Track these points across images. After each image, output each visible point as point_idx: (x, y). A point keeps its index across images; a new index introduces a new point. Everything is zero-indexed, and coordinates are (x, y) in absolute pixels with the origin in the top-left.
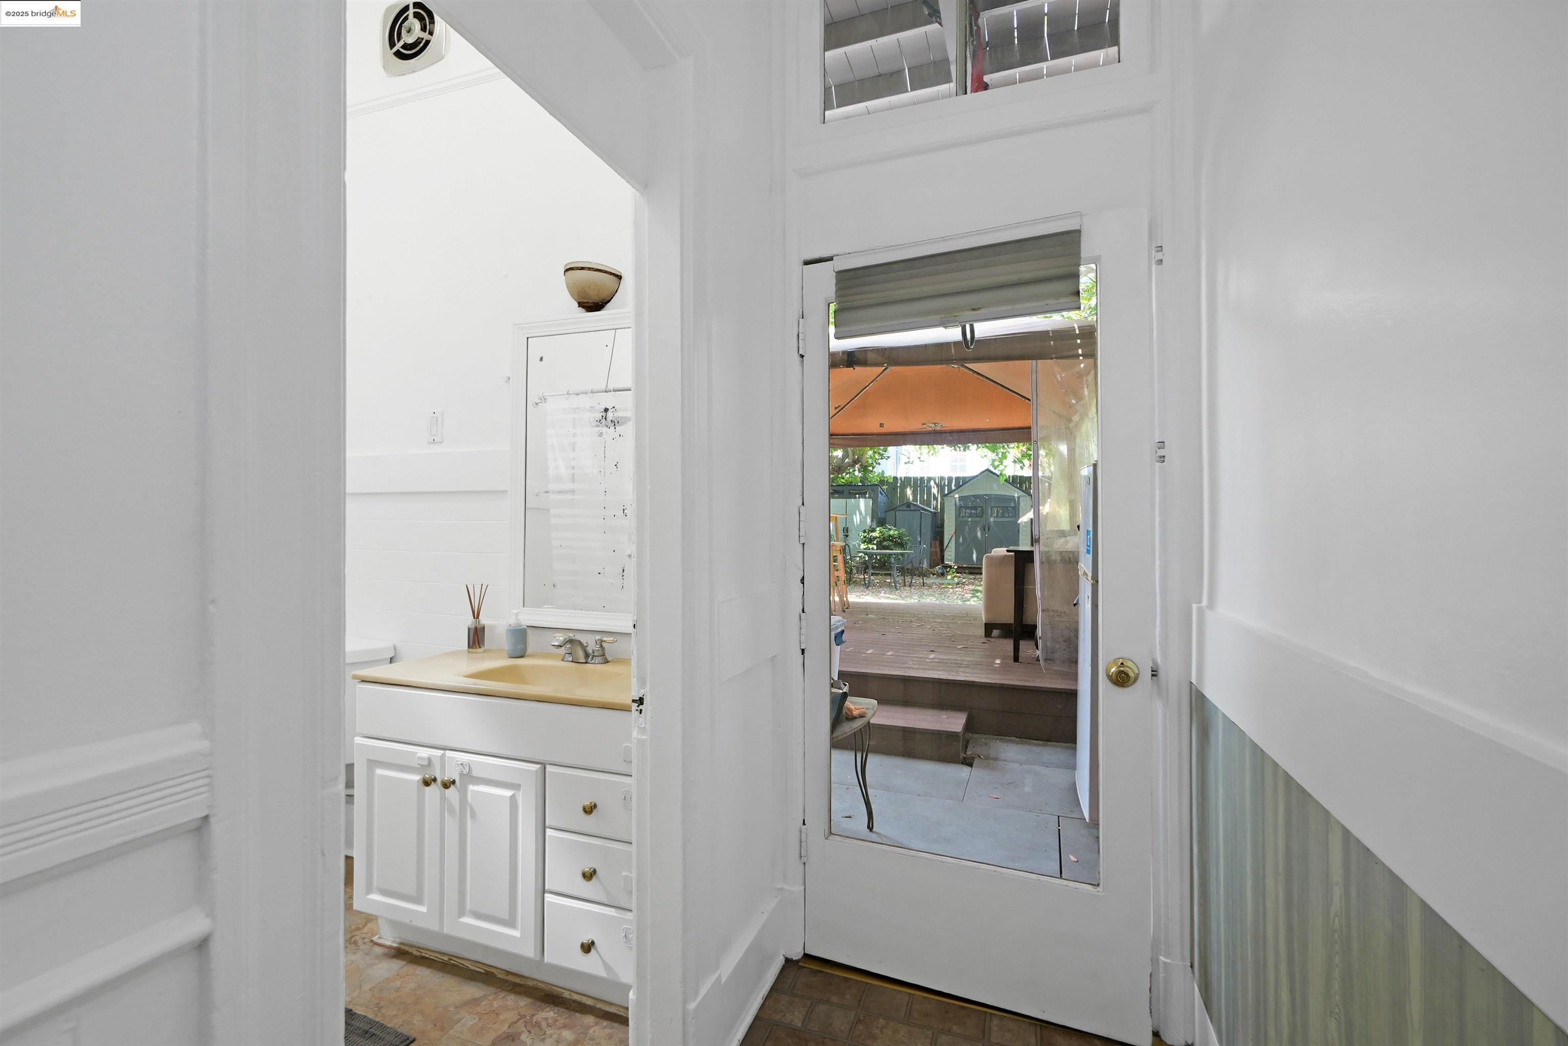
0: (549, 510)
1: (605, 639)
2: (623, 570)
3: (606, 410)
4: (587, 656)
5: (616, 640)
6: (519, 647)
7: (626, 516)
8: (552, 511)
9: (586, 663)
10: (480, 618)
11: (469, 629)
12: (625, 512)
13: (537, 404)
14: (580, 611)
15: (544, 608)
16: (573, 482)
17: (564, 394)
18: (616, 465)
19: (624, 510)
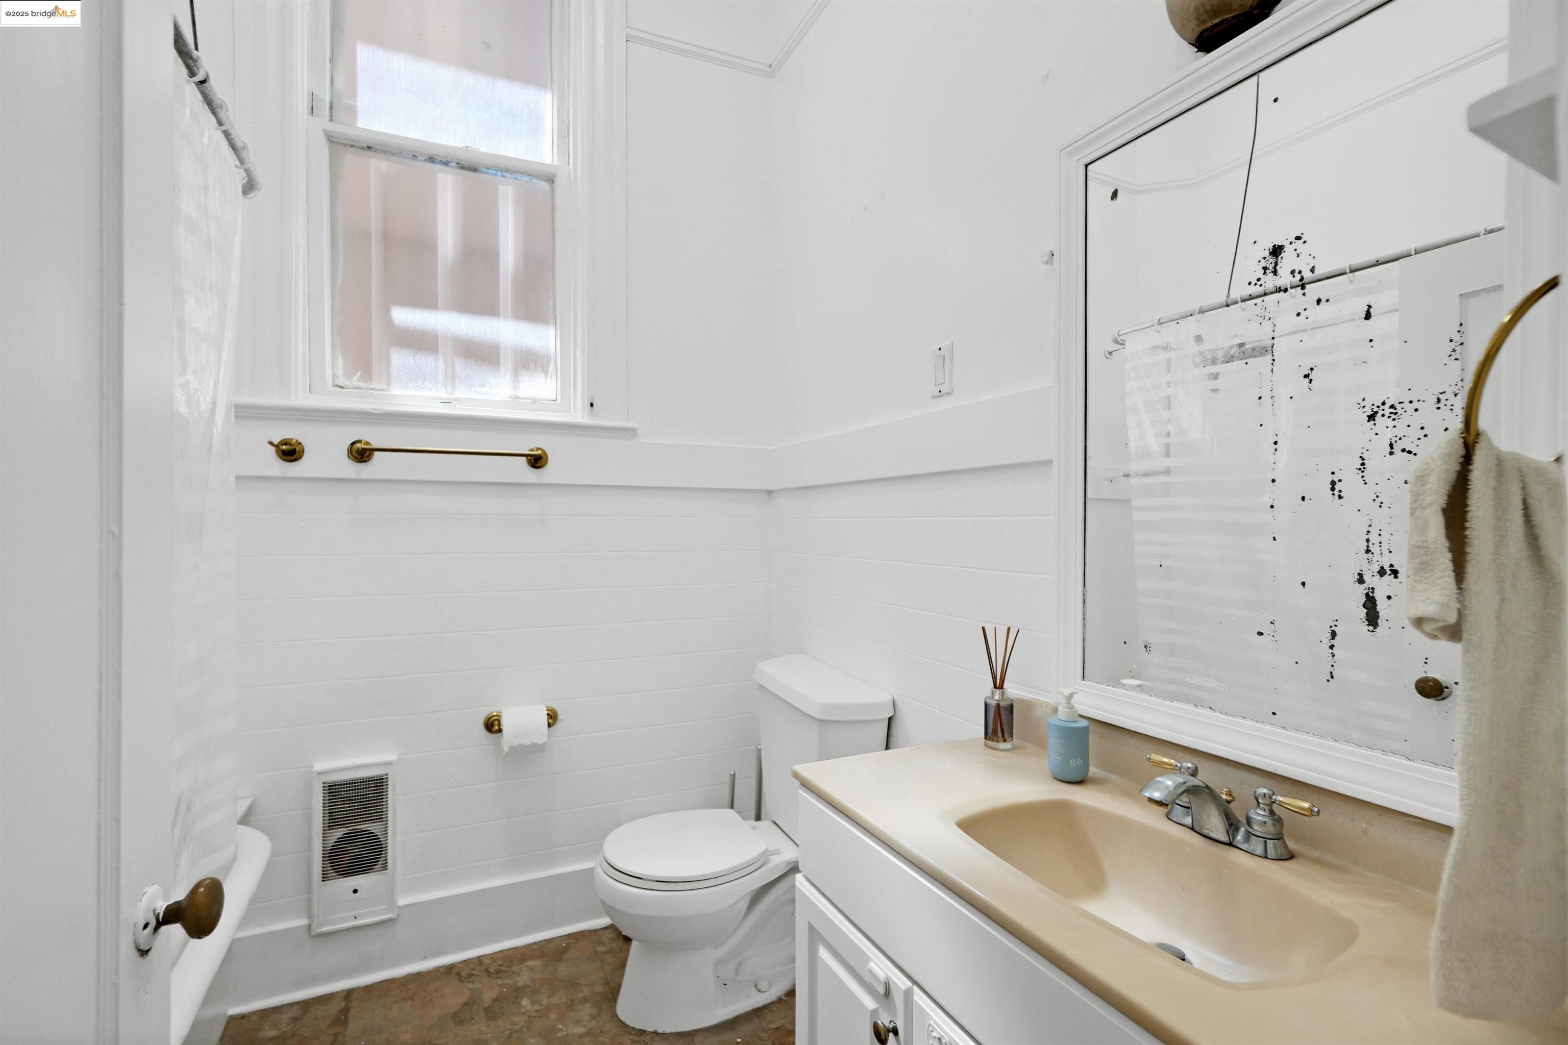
0: (1129, 501)
1: (1281, 799)
2: (1334, 635)
3: (1277, 251)
4: (1231, 825)
5: (1318, 812)
6: (1073, 763)
7: (1340, 497)
8: (1136, 502)
9: (1230, 844)
10: (1004, 687)
11: (986, 705)
12: (1338, 487)
13: (1110, 353)
14: (1210, 712)
15: (1124, 686)
16: (1168, 455)
17: (1153, 326)
18: (1306, 376)
19: (1333, 483)
